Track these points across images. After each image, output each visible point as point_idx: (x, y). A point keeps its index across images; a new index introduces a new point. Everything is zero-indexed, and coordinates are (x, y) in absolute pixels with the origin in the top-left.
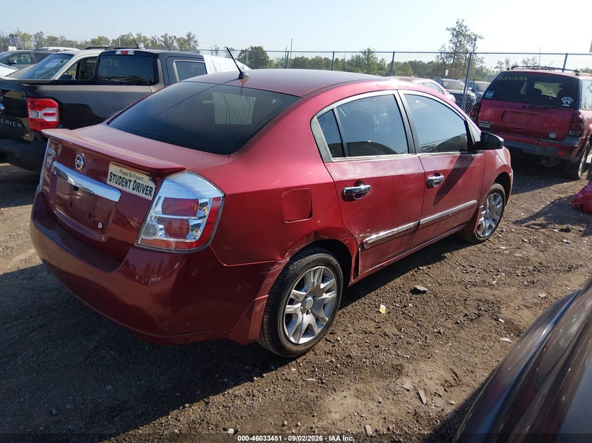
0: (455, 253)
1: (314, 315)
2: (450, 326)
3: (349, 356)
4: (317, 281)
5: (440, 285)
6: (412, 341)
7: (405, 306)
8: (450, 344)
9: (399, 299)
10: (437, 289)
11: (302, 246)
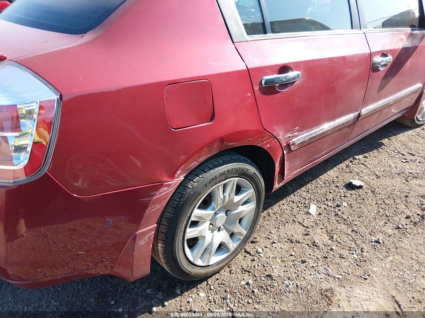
0: (393, 138)
1: (227, 230)
2: (390, 231)
3: (270, 276)
4: (229, 195)
5: (378, 177)
6: (345, 253)
7: (338, 206)
8: (391, 258)
9: (331, 195)
10: (375, 183)
11: (201, 160)
